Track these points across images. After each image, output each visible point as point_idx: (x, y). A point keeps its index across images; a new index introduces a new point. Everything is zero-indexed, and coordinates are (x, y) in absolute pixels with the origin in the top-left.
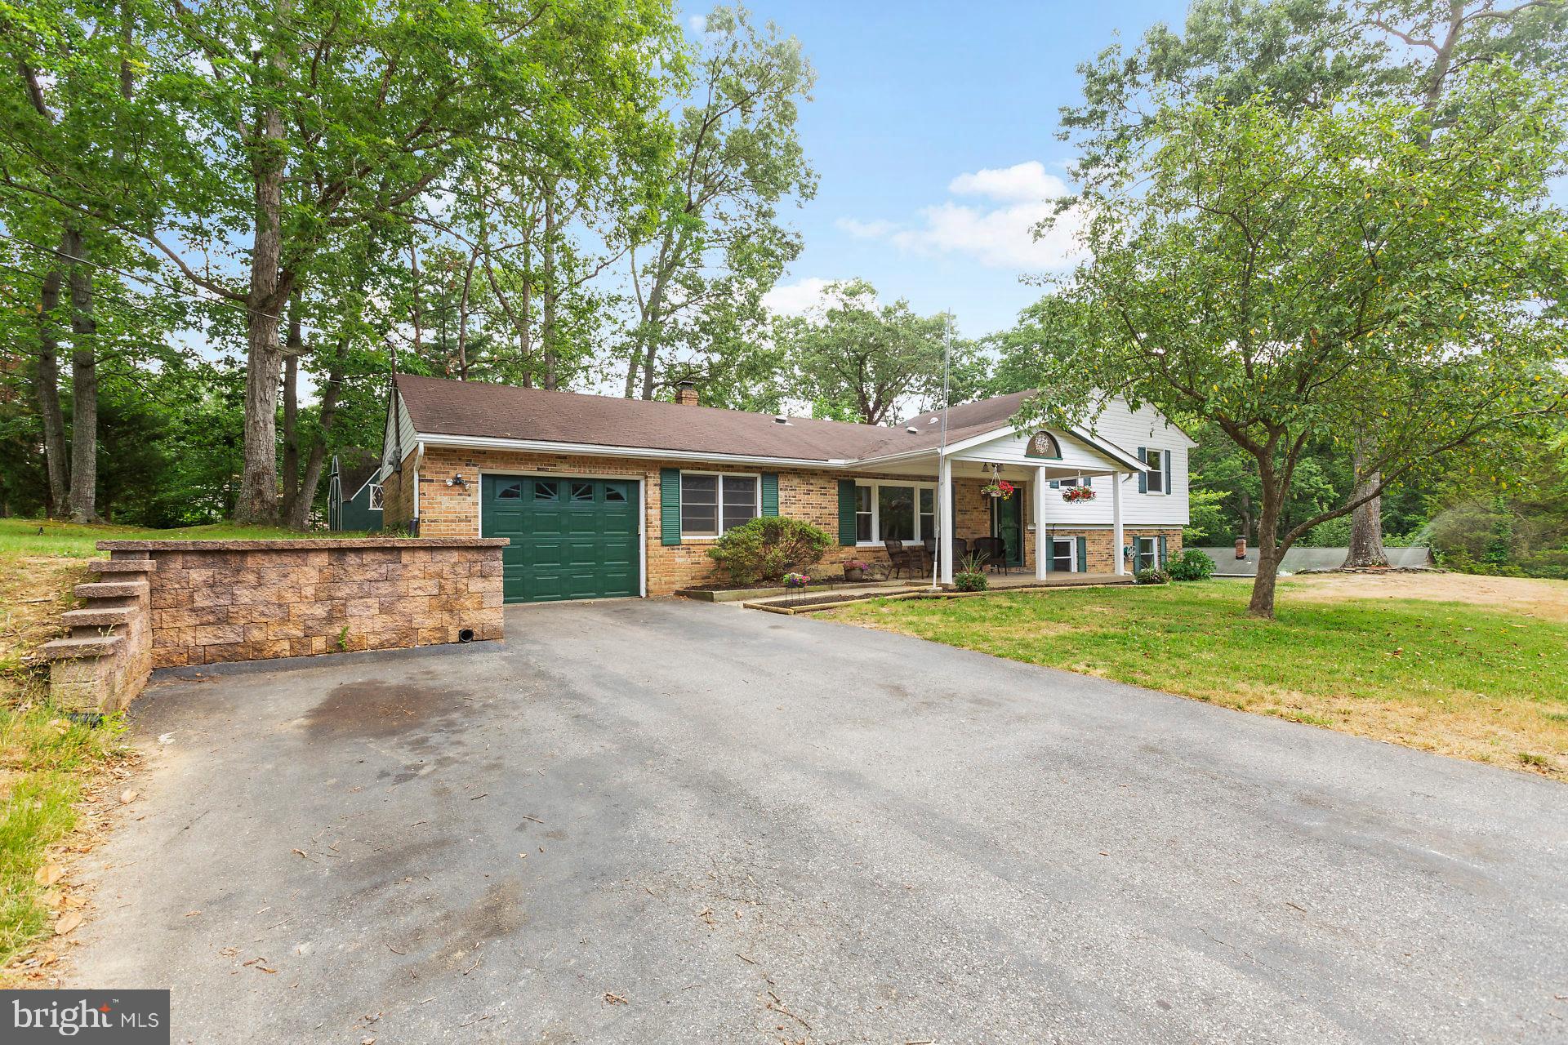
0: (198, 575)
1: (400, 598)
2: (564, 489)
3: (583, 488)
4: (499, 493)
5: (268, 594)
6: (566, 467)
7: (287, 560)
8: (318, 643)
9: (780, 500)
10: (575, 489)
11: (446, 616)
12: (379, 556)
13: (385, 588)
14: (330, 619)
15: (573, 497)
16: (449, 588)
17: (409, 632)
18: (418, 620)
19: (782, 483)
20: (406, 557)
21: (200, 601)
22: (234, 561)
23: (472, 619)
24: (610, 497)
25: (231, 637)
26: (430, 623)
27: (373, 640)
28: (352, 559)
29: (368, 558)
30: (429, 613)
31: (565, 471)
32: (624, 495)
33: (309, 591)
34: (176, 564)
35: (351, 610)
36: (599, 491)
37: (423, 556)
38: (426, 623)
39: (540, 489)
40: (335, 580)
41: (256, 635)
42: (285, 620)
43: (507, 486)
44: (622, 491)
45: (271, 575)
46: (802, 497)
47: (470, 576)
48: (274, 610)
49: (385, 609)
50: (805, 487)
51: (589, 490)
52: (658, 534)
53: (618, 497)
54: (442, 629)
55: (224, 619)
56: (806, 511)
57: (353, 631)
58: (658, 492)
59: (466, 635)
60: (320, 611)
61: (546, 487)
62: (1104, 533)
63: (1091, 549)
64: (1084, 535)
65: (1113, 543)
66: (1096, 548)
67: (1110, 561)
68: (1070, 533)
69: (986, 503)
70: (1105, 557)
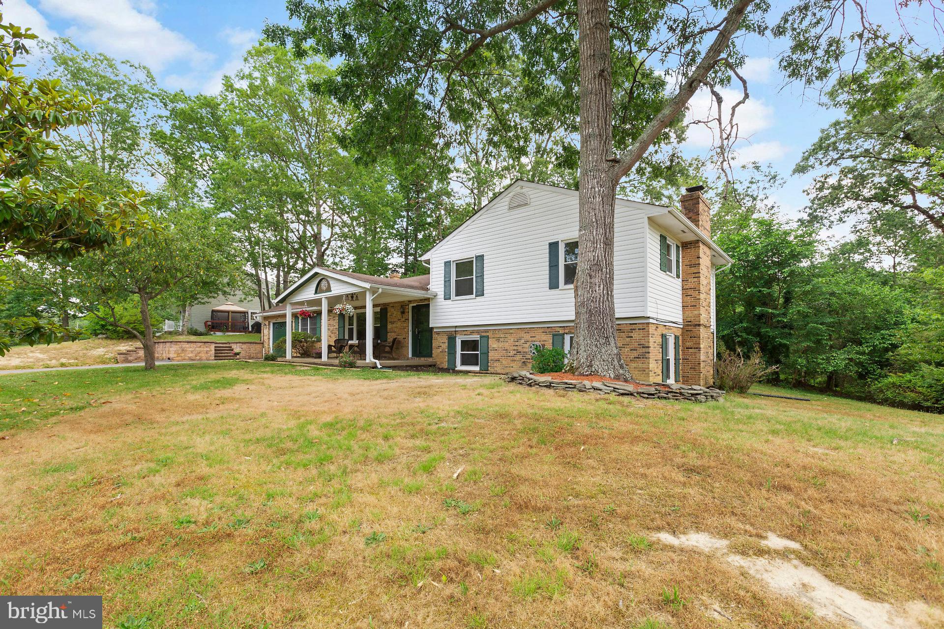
62: (511, 331)
63: (495, 346)
64: (488, 334)
65: (523, 341)
66: (501, 345)
67: (519, 357)
68: (472, 333)
69: (405, 316)
70: (512, 353)
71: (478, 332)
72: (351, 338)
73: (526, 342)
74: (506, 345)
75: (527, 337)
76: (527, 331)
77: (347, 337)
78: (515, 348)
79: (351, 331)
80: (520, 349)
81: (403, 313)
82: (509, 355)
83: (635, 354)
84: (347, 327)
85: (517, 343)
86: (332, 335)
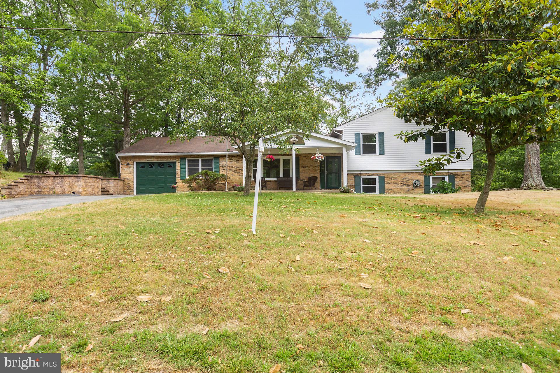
0: (36, 180)
1: (63, 185)
2: (156, 165)
3: (161, 164)
4: (140, 166)
5: (45, 184)
6: (154, 159)
7: (47, 178)
8: (51, 192)
9: (220, 165)
10: (159, 165)
11: (71, 189)
12: (60, 178)
13: (61, 183)
14: (53, 189)
15: (159, 167)
16: (71, 184)
17: (65, 192)
18: (66, 189)
19: (221, 160)
20: (64, 178)
21: (36, 185)
22: (40, 178)
23: (75, 190)
24: (168, 167)
25: (40, 191)
26: (68, 190)
27: (59, 193)
28: (56, 178)
29: (58, 178)
30: (68, 188)
31: (154, 160)
32: (172, 166)
33: (50, 184)
34: (34, 179)
35: (56, 187)
36: (166, 165)
37: (67, 178)
38: (67, 190)
39: (150, 165)
40: (54, 182)
41: (43, 190)
42: (47, 188)
43: (142, 165)
44: (172, 165)
45: (45, 181)
46: (228, 164)
47: (75, 182)
48: (45, 186)
49: (61, 187)
50: (230, 161)
51: (163, 165)
52: (179, 176)
53: (171, 167)
54: (70, 191)
55: (39, 188)
56: (230, 168)
57: (56, 191)
58: (179, 164)
59: (74, 193)
60: (52, 187)
61: (152, 165)
62: (399, 174)
63: (389, 181)
64: (384, 175)
65: (407, 179)
66: (393, 181)
67: (404, 187)
68: (373, 174)
70: (400, 185)
71: (377, 174)
73: (409, 180)
74: (397, 181)
75: (410, 177)
76: (409, 174)
78: (402, 182)
80: (405, 183)
82: (398, 186)
83: (465, 185)
85: (403, 180)
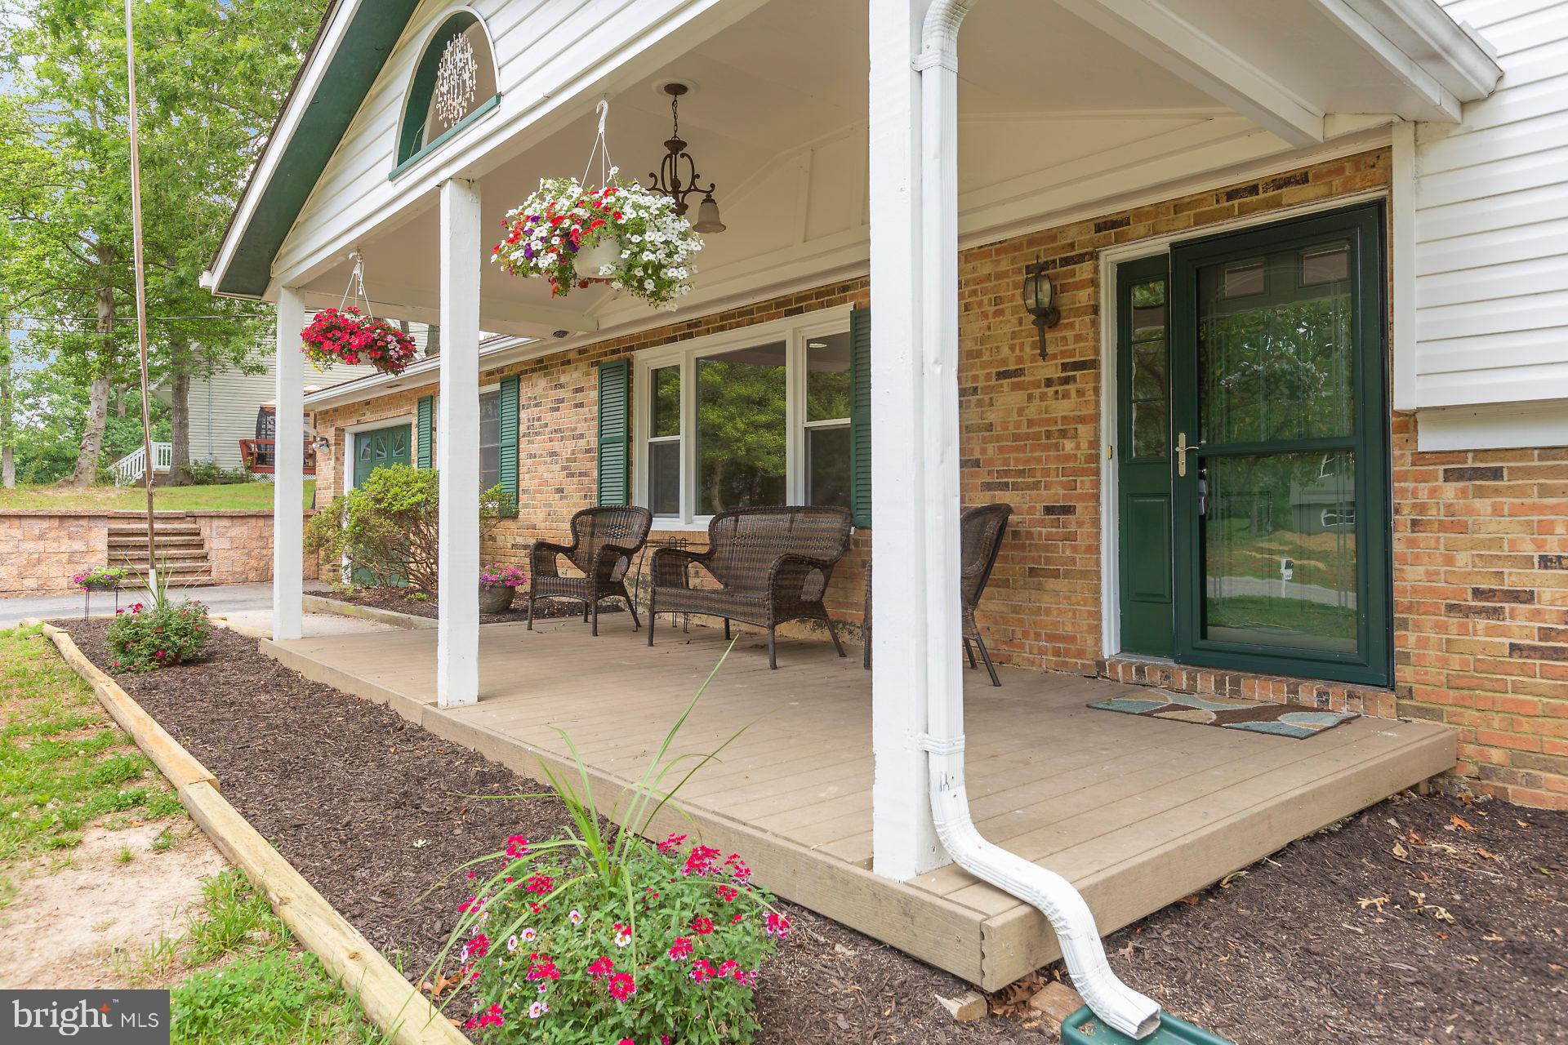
2: (390, 443)
19: (524, 393)
43: (364, 445)
46: (549, 416)
50: (553, 395)
69: (1066, 340)
72: (665, 499)
77: (641, 498)
79: (664, 460)
81: (1048, 317)
84: (643, 439)
86: (570, 486)
